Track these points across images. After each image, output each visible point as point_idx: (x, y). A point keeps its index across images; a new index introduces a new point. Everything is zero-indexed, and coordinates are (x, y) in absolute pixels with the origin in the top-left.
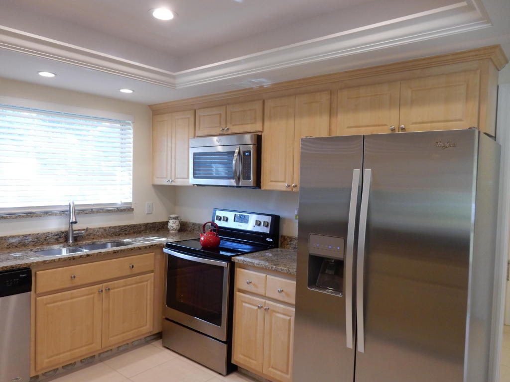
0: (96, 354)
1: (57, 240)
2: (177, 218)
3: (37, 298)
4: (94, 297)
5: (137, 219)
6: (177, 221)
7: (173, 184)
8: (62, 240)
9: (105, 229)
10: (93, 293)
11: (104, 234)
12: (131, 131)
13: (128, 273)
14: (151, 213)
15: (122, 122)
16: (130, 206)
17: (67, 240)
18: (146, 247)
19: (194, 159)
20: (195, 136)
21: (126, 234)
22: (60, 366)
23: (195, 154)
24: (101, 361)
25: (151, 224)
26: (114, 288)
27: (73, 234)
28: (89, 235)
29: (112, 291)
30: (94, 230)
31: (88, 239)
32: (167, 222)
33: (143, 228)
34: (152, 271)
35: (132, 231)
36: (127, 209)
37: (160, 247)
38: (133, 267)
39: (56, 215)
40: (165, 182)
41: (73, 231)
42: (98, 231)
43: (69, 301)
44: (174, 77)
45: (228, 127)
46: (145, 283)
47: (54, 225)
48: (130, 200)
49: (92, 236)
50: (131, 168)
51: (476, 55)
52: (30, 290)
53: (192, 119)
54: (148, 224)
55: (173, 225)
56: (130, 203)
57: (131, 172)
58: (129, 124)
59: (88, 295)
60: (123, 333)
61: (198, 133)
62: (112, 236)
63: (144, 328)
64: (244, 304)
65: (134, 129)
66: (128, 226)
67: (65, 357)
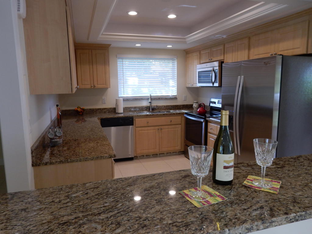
0: (158, 153)
1: (146, 109)
2: (197, 103)
3: (136, 129)
4: (156, 131)
5: (179, 103)
6: (197, 104)
7: (193, 86)
8: (148, 109)
9: (165, 106)
10: (156, 130)
11: (165, 108)
12: (176, 63)
13: (169, 123)
14: (186, 100)
15: (173, 59)
16: (175, 96)
17: (149, 110)
18: (177, 114)
19: (199, 74)
20: (200, 64)
21: (174, 109)
22: (145, 155)
23: (199, 72)
24: (160, 157)
25: (186, 105)
26: (164, 129)
27: (151, 107)
28: (158, 108)
29: (163, 130)
30: (160, 106)
31: (158, 110)
32: (193, 105)
33: (181, 107)
34: (180, 124)
35: (176, 108)
36: (174, 98)
37: (183, 114)
38: (171, 121)
39: (145, 99)
40: (190, 86)
41: (152, 106)
42: (162, 107)
43: (147, 131)
44: (185, 39)
45: (212, 58)
46: (177, 129)
47: (145, 104)
48: (176, 94)
49: (159, 109)
50: (176, 80)
51: (306, 13)
52: (133, 125)
53: (199, 55)
54: (184, 105)
55: (195, 105)
56: (176, 95)
57: (176, 82)
58: (175, 60)
59: (153, 130)
60: (168, 148)
61: (202, 62)
62: (168, 110)
63: (177, 147)
64: (210, 139)
65: (177, 62)
66: (175, 106)
67: (145, 152)
